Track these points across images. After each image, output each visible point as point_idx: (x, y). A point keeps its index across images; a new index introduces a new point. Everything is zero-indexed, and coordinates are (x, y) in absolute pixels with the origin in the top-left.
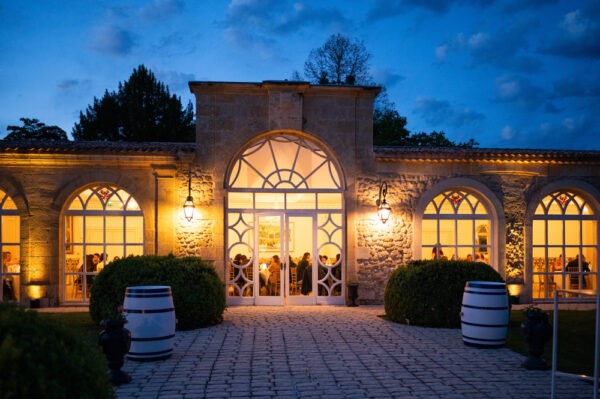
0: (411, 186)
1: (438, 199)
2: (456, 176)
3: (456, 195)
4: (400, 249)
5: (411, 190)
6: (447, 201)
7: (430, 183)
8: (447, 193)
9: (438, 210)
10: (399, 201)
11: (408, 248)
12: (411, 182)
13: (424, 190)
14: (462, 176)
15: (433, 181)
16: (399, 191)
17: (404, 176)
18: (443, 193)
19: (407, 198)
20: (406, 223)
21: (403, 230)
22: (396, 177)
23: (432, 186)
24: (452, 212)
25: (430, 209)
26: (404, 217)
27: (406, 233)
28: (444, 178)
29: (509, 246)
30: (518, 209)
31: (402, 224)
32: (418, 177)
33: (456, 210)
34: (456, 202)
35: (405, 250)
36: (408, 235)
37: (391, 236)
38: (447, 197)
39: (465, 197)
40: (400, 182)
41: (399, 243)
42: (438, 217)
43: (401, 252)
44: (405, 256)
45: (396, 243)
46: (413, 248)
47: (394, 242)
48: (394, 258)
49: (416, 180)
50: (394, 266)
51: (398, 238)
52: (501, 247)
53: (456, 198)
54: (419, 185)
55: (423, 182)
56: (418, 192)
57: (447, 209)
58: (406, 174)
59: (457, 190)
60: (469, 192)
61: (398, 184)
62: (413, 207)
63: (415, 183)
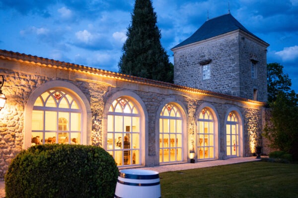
0: (23, 82)
1: (45, 95)
2: (59, 79)
3: (58, 93)
4: (13, 133)
5: (24, 86)
6: (51, 97)
7: (39, 82)
8: (52, 91)
9: (44, 103)
10: (13, 94)
11: (19, 132)
12: (24, 79)
13: (35, 87)
14: (63, 80)
15: (42, 80)
16: (13, 86)
17: (18, 73)
18: (48, 91)
19: (21, 92)
20: (19, 112)
21: (16, 117)
22: (11, 73)
23: (41, 84)
24: (54, 106)
25: (38, 103)
26: (17, 107)
27: (18, 120)
28: (51, 80)
29: (94, 132)
30: (99, 107)
31: (15, 112)
32: (30, 76)
33: (58, 104)
34: (58, 98)
35: (17, 134)
36: (20, 121)
37: (5, 122)
38: (51, 94)
39: (64, 96)
40: (15, 78)
41: (12, 129)
42: (44, 109)
43: (14, 136)
44: (17, 139)
45: (9, 128)
46: (24, 133)
47: (7, 128)
48: (7, 141)
49: (28, 78)
50: (7, 148)
51: (11, 124)
52: (88, 132)
53: (58, 96)
54: (30, 82)
55: (33, 81)
56: (30, 88)
57: (51, 103)
58: (20, 72)
59: (59, 90)
60: (67, 92)
61: (12, 79)
62: (25, 99)
63: (27, 80)
